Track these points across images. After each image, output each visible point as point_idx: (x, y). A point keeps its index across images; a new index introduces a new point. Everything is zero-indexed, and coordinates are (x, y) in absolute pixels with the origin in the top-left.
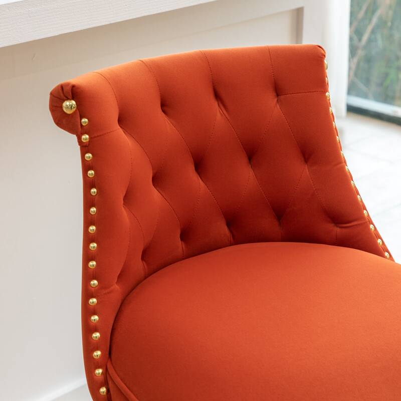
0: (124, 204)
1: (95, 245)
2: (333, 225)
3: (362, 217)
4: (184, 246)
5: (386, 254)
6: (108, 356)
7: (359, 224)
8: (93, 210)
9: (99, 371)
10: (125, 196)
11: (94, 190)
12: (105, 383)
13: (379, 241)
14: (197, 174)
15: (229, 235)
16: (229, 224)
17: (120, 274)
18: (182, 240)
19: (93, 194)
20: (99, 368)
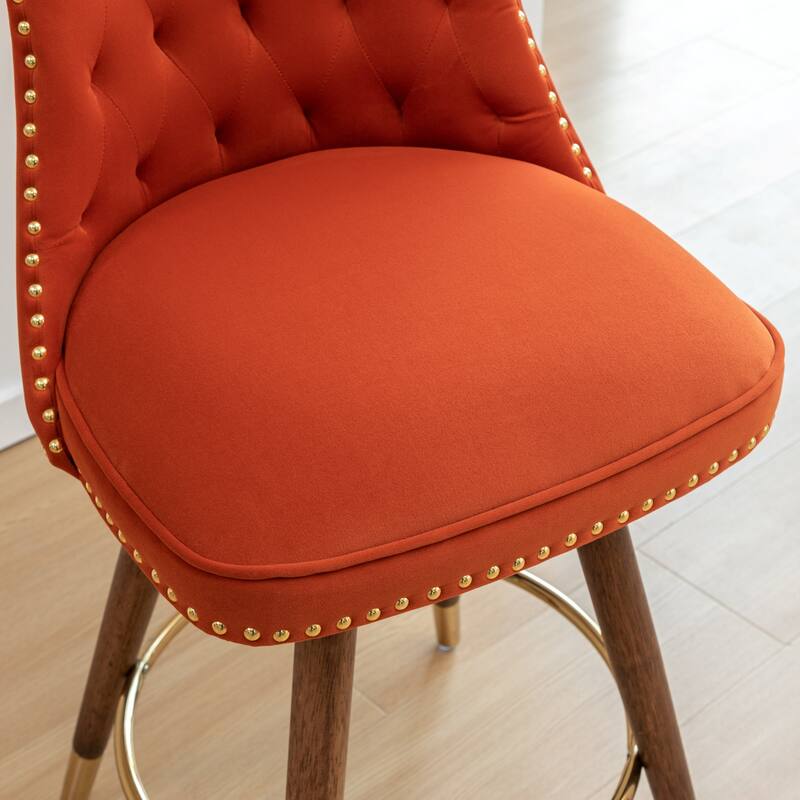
0: (92, 81)
1: (36, 159)
2: (493, 117)
3: (545, 104)
4: (223, 153)
5: (587, 171)
6: (59, 355)
7: (539, 118)
8: (31, 94)
9: (43, 382)
10: (95, 68)
11: (30, 59)
12: (52, 403)
13: (575, 147)
14: (245, 22)
15: (309, 132)
16: (308, 112)
17: (86, 211)
18: (219, 140)
19: (30, 66)
20: (42, 375)
